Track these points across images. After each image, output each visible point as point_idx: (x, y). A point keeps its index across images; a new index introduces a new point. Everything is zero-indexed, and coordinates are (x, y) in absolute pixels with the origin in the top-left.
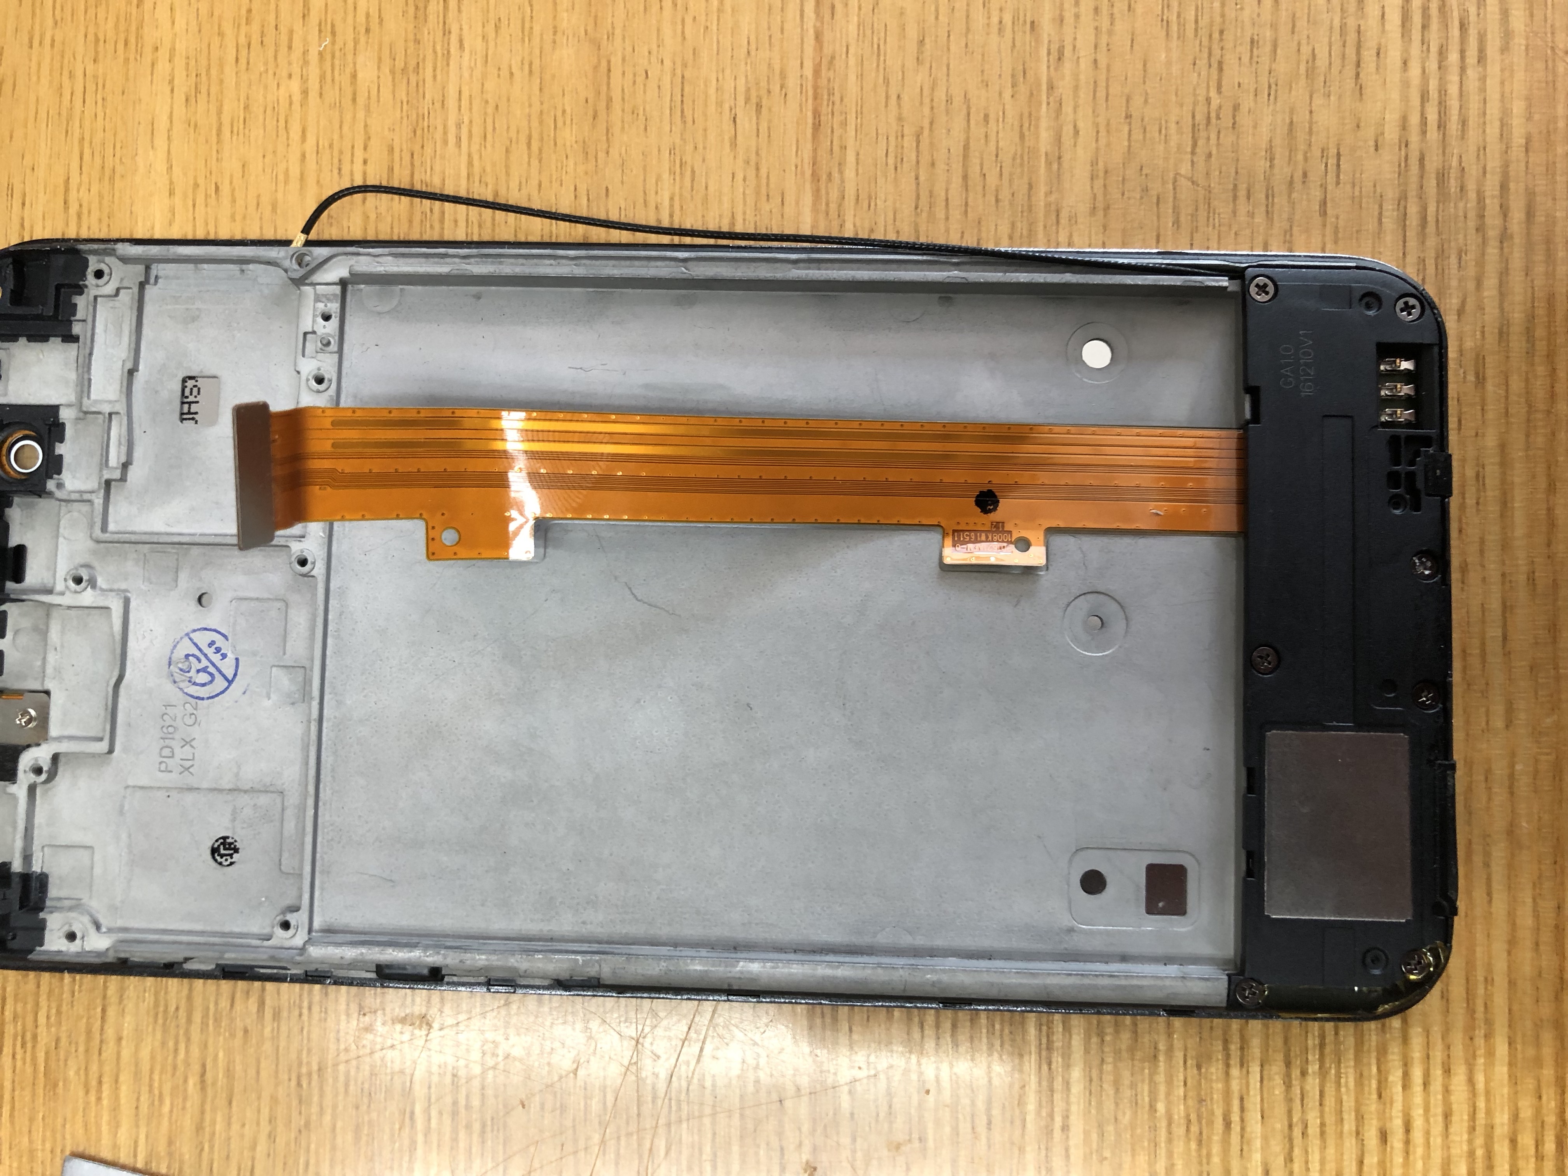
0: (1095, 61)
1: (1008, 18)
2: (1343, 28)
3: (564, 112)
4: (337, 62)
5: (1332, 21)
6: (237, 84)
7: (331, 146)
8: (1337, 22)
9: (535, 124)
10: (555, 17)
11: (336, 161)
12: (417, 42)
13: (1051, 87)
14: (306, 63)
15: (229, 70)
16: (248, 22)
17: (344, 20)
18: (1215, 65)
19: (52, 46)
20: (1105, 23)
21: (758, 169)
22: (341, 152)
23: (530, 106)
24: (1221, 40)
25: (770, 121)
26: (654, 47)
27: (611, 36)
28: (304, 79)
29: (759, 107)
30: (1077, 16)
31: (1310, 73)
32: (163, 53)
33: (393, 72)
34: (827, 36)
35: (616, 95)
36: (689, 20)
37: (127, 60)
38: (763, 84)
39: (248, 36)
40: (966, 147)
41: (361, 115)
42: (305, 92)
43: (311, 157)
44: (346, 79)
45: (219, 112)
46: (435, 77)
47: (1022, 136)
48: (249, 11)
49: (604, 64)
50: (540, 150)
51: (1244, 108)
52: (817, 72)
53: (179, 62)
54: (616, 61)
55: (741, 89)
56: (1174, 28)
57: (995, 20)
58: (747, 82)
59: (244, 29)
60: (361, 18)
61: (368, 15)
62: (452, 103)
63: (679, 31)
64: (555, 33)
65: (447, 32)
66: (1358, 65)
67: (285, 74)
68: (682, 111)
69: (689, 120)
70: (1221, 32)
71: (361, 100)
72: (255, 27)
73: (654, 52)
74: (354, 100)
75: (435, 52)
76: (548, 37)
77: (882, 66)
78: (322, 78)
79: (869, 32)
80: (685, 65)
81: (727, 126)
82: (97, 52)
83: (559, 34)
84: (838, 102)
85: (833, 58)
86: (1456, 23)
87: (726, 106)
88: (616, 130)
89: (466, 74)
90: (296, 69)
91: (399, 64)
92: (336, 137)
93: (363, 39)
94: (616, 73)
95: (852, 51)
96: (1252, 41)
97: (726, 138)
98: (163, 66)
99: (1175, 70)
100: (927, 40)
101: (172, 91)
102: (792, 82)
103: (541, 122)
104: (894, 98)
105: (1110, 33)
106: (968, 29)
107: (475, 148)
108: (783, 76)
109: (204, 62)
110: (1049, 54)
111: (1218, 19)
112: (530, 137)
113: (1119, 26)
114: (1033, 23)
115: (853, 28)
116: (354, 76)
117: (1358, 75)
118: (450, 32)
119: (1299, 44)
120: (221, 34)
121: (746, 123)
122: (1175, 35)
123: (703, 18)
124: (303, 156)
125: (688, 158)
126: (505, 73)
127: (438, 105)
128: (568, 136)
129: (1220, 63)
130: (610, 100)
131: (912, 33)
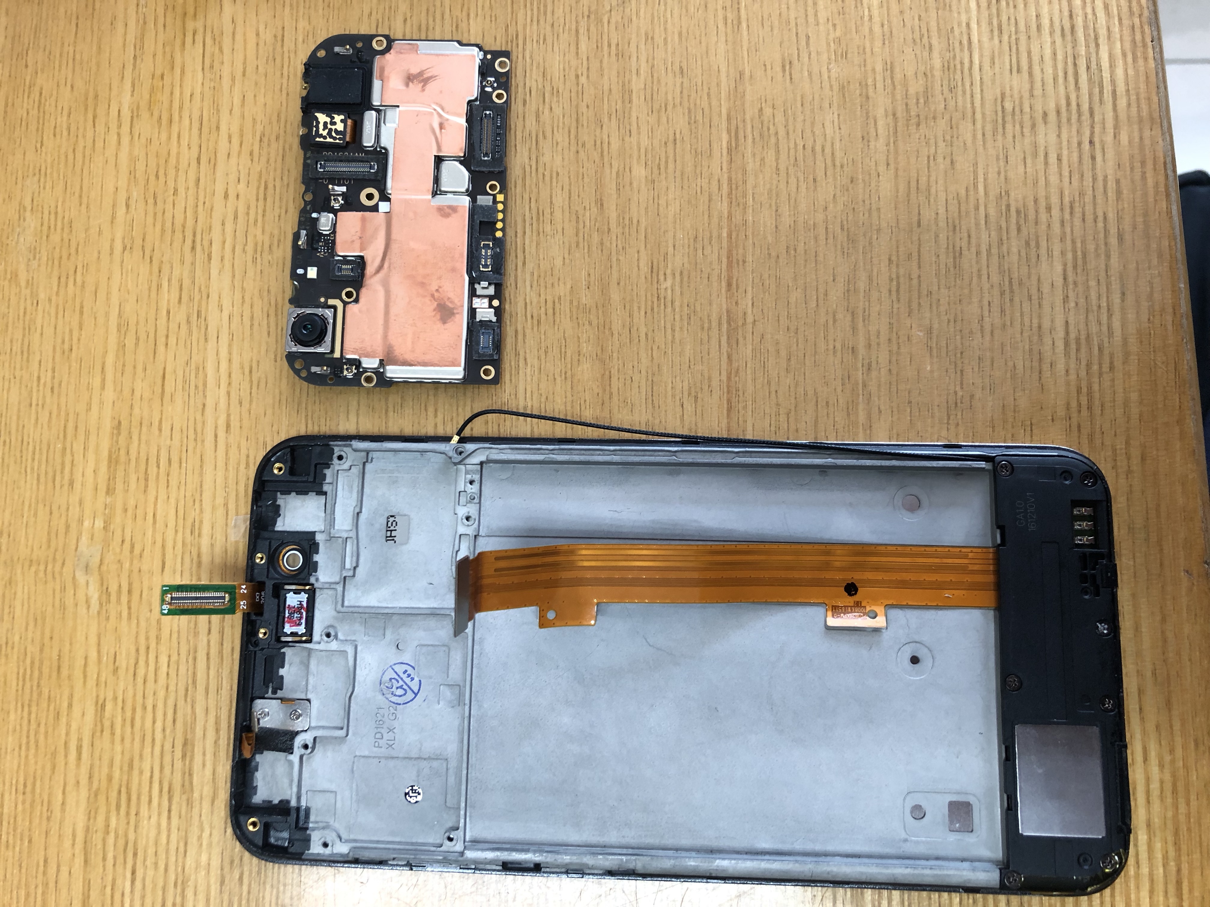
0: (890, 370)
1: (838, 346)
2: (1031, 350)
3: (585, 401)
5: (1024, 347)
8: (1027, 347)
10: (579, 346)
13: (865, 385)
18: (959, 372)
20: (895, 348)
24: (961, 358)
25: (703, 406)
26: (636, 363)
27: (611, 357)
29: (696, 398)
30: (878, 344)
31: (1014, 377)
34: (734, 357)
35: (615, 390)
36: (655, 348)
38: (699, 385)
40: (816, 421)
47: (848, 414)
49: (607, 373)
51: (977, 397)
52: (729, 378)
54: (614, 372)
55: (686, 388)
56: (935, 351)
57: (831, 347)
58: (689, 384)
63: (650, 354)
64: (579, 355)
66: (1040, 373)
68: (652, 401)
70: (962, 353)
73: (636, 367)
76: (576, 358)
77: (766, 374)
79: (758, 355)
80: (653, 374)
81: (679, 409)
83: (582, 356)
84: (741, 395)
85: (738, 370)
86: (1096, 348)
87: (678, 398)
94: (614, 380)
95: (748, 365)
96: (979, 358)
97: (678, 416)
99: (936, 374)
100: (792, 359)
102: (715, 383)
104: (773, 393)
105: (898, 354)
106: (816, 352)
108: (710, 379)
110: (863, 366)
111: (960, 346)
113: (902, 350)
114: (853, 348)
115: (749, 352)
117: (1040, 378)
119: (1006, 361)
121: (689, 407)
122: (935, 355)
123: (663, 346)
129: (962, 371)
130: (611, 394)
131: (783, 353)
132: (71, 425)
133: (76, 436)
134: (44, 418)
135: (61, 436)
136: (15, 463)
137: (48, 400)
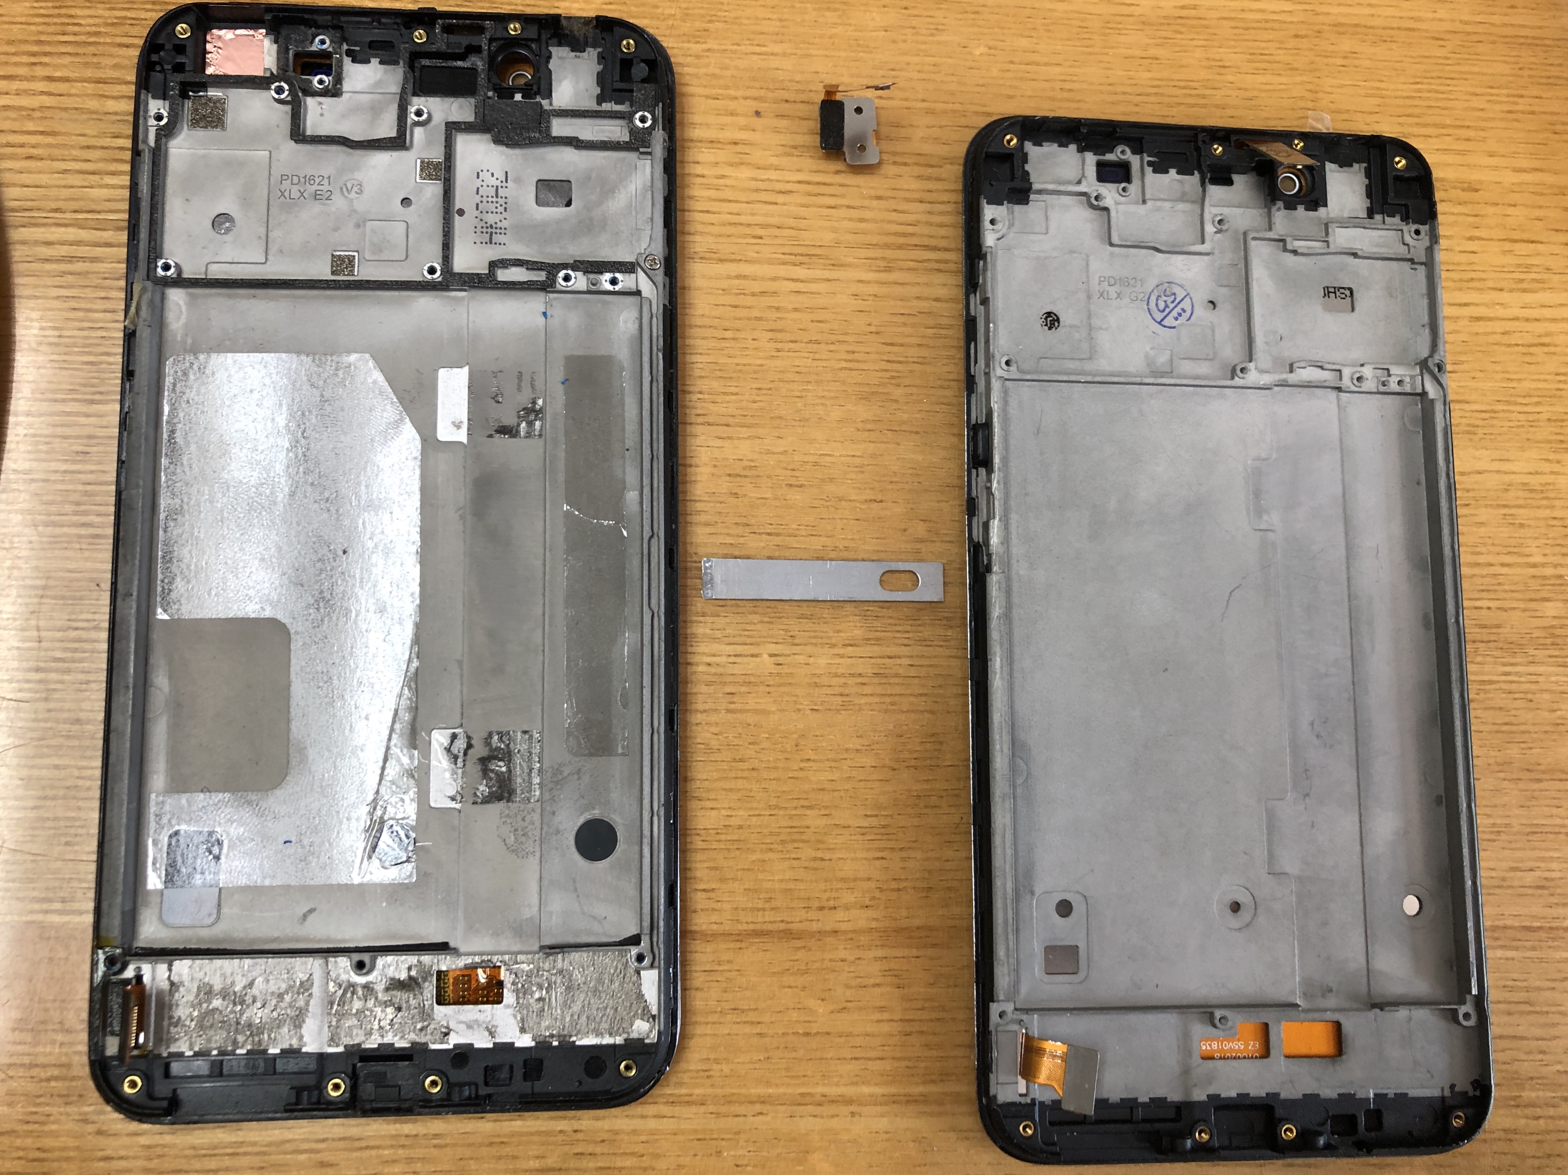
4: (1557, 588)
6: (1538, 519)
7: (1499, 584)
9: (1523, 728)
11: (1491, 588)
14: (1555, 566)
15: (1548, 513)
19: (1558, 389)
21: (1499, 887)
22: (1496, 591)
23: (1534, 724)
28: (1543, 565)
32: (1556, 468)
33: (1553, 627)
37: (1550, 442)
41: (1522, 605)
42: (1534, 566)
43: (1492, 570)
44: (1544, 594)
45: (1519, 507)
46: (1550, 656)
50: (1503, 732)
53: (1551, 479)
62: (1531, 669)
67: (1547, 551)
68: (1536, 833)
69: (1530, 838)
71: (1532, 605)
74: (1531, 600)
78: (1544, 577)
82: (1555, 421)
88: (1522, 785)
89: (1553, 679)
90: (1551, 559)
91: (1558, 632)
92: (1507, 587)
98: (1547, 467)
101: (1531, 473)
103: (1523, 732)
107: (1504, 686)
109: (1552, 495)
112: (1512, 724)
116: (1547, 600)
121: (1529, 878)
124: (1491, 565)
125: (1503, 837)
126: (1555, 706)
127: (1531, 659)
128: (1514, 752)
130: (1539, 781)
132: (1471, 133)
133: (1458, 139)
134: (1476, 103)
135: (1458, 123)
136: (1425, 71)
137: (1497, 107)
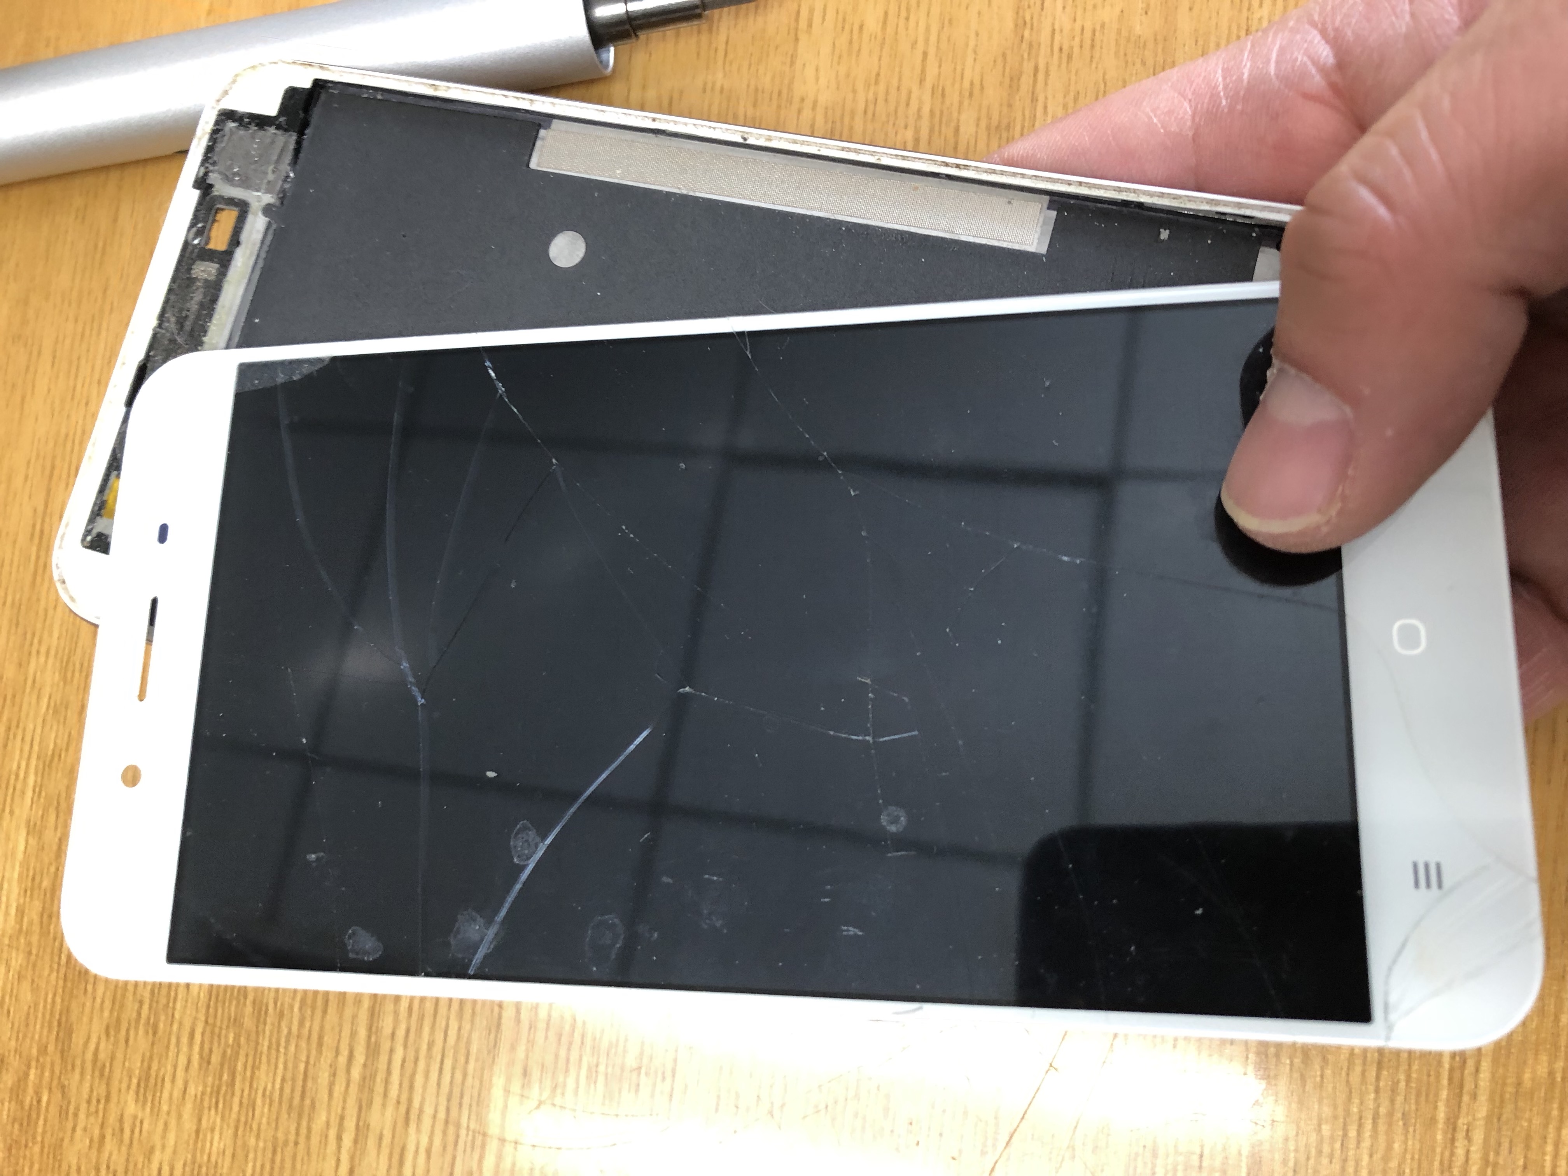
12: (1010, 106)
16: (877, 82)
17: (953, 85)
39: (876, 94)
48: (878, 74)
59: (872, 88)
60: (966, 84)
61: (972, 83)
65: (1034, 99)
72: (882, 87)
75: (1024, 115)
93: (966, 102)
118: (1037, 100)
120: (854, 91)
